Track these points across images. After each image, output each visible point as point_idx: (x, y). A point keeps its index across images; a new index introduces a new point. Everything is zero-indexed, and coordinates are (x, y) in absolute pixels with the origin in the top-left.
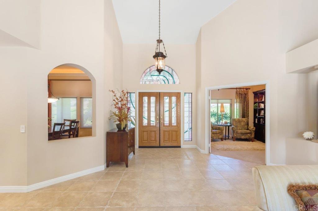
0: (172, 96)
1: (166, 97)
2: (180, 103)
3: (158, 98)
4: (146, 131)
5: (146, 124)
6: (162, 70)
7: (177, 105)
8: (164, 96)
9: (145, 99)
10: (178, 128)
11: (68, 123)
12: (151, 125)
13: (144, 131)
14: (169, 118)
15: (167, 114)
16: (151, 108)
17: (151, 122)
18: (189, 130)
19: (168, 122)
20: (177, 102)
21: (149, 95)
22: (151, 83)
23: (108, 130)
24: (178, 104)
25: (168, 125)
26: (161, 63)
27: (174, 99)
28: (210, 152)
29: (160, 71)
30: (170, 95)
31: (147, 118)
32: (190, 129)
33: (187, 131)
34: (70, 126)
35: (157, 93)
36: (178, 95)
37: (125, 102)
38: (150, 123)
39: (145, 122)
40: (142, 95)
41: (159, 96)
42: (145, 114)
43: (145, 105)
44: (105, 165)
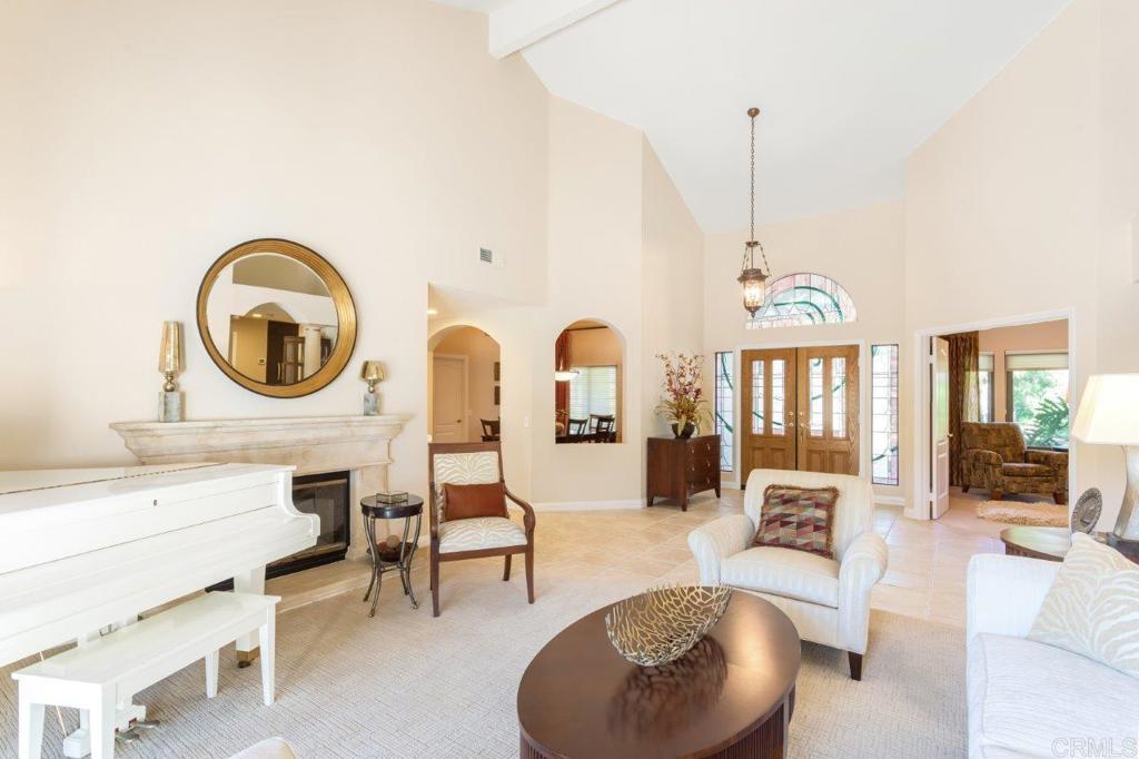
0: (832, 357)
1: (815, 361)
2: (858, 376)
3: (793, 364)
4: (759, 449)
5: (761, 432)
6: (757, 308)
7: (847, 381)
8: (809, 358)
9: (758, 367)
10: (852, 444)
11: (595, 422)
12: (774, 432)
13: (754, 449)
14: (824, 417)
15: (817, 406)
16: (774, 389)
17: (774, 426)
18: (889, 453)
19: (821, 428)
20: (847, 373)
21: (768, 356)
22: (775, 326)
23: (653, 436)
24: (852, 378)
25: (821, 435)
26: (754, 292)
27: (838, 364)
28: (935, 516)
29: (753, 310)
30: (827, 354)
31: (762, 415)
32: (892, 450)
33: (882, 456)
34: (598, 428)
35: (790, 349)
36: (851, 353)
37: (689, 378)
38: (771, 429)
39: (758, 426)
40: (749, 357)
41: (796, 359)
42: (759, 406)
43: (759, 382)
44: (645, 501)
